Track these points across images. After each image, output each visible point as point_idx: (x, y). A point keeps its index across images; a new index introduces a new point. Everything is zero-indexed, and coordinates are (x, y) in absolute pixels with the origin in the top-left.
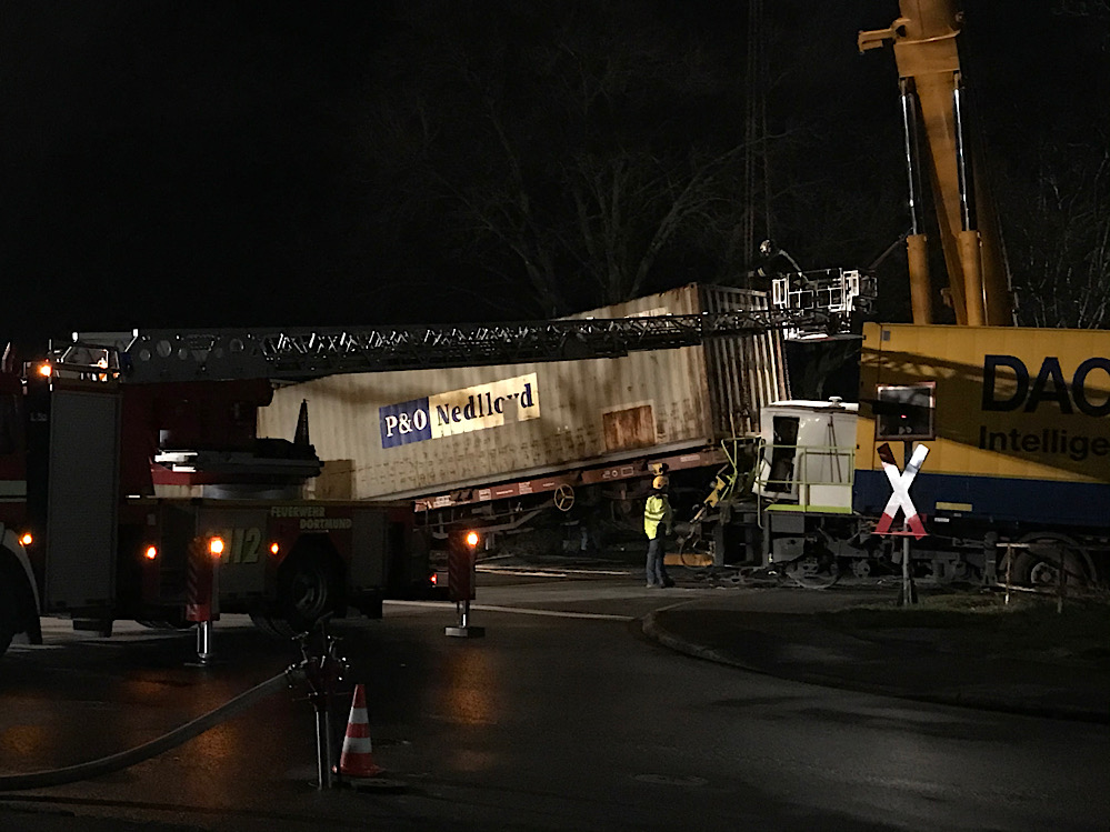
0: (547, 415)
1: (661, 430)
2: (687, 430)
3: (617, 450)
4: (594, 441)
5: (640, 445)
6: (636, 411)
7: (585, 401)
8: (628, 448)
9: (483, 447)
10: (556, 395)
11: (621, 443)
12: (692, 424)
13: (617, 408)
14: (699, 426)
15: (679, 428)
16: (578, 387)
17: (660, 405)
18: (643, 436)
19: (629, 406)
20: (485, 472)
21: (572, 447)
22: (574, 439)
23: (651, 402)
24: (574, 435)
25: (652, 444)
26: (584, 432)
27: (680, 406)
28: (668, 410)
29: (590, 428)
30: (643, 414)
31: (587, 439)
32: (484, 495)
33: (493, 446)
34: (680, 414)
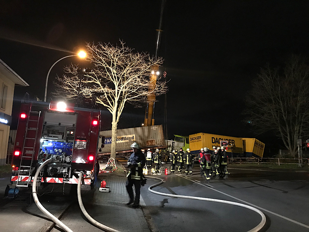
0: (137, 140)
1: (156, 143)
2: (160, 143)
3: (149, 146)
4: (145, 144)
5: (153, 145)
6: (152, 141)
7: (143, 139)
8: (151, 145)
9: (124, 145)
10: (138, 138)
11: (150, 145)
12: (161, 143)
13: (149, 140)
14: (162, 143)
15: (159, 143)
16: (142, 137)
17: (156, 140)
18: (153, 144)
19: (151, 140)
20: (124, 148)
21: (141, 145)
22: (142, 144)
23: (155, 140)
24: (142, 143)
25: (155, 145)
26: (143, 143)
27: (159, 140)
28: (158, 141)
29: (144, 143)
30: (153, 141)
31: (144, 144)
32: (124, 152)
33: (126, 144)
34: (160, 141)
